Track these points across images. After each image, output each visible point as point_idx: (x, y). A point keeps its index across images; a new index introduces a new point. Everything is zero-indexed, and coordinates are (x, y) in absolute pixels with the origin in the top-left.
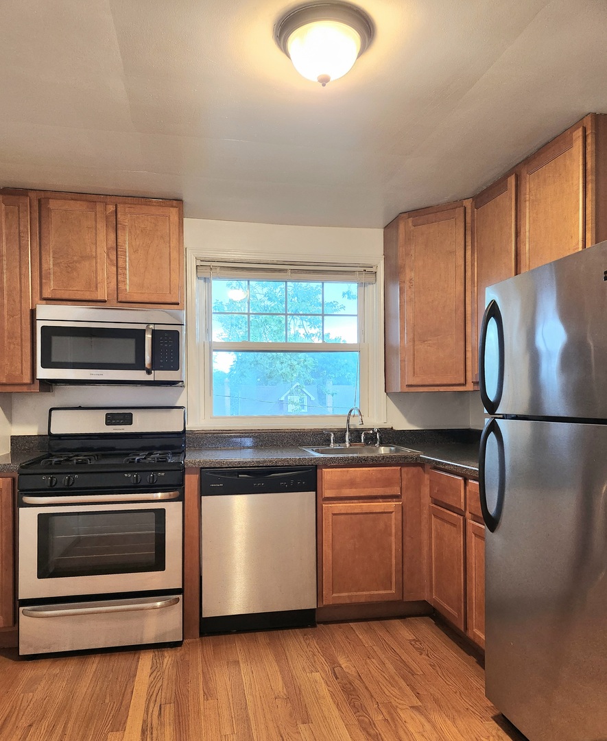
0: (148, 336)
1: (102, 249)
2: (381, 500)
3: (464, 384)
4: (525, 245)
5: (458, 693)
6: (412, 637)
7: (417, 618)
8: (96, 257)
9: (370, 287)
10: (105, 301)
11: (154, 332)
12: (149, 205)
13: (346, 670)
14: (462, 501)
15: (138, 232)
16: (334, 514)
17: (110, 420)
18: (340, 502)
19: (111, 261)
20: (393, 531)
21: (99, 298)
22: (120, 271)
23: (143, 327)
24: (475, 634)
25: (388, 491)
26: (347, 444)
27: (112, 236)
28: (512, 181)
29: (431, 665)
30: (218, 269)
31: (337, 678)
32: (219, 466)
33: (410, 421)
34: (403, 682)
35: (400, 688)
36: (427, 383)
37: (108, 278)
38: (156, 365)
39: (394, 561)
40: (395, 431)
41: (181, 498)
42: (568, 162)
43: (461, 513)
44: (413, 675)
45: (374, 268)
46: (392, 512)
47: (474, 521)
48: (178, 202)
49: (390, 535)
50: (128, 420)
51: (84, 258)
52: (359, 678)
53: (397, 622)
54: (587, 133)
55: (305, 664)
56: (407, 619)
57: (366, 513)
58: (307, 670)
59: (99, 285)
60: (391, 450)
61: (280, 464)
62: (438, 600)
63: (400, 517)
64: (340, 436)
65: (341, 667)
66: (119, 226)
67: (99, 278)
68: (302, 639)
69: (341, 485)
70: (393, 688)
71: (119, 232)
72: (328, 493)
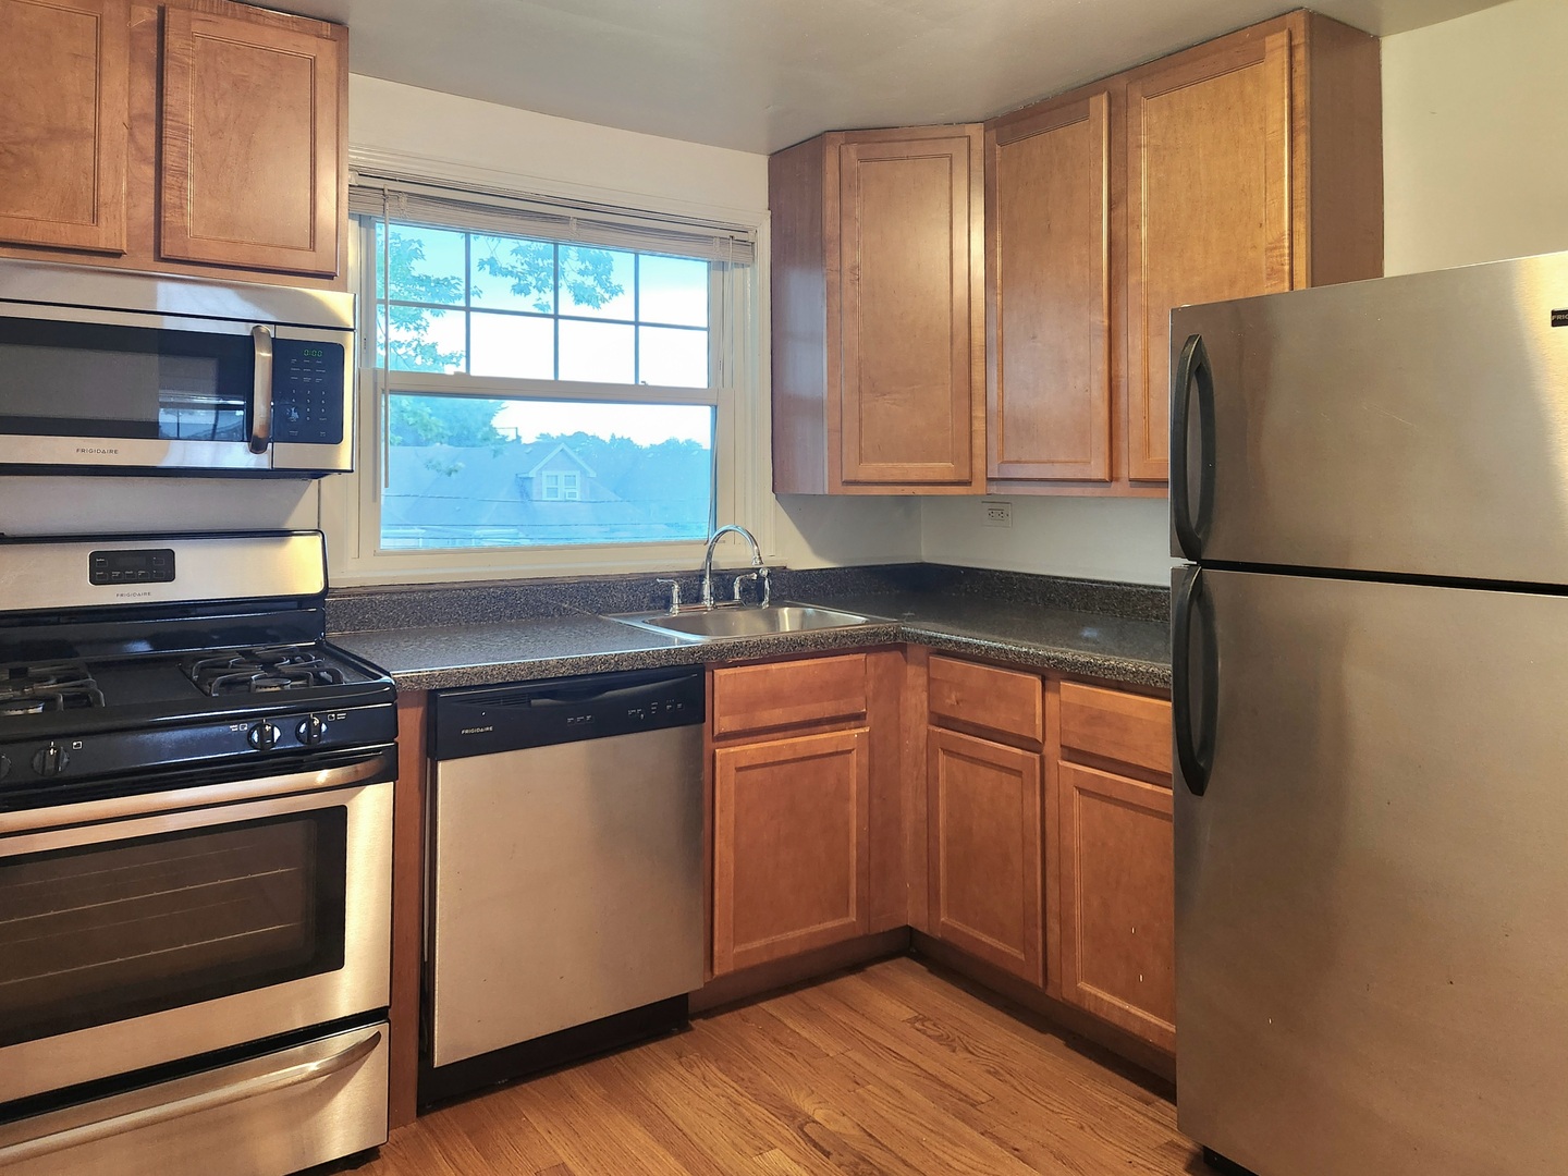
0: (263, 356)
1: (114, 118)
2: (827, 727)
3: (967, 483)
4: (1139, 227)
5: (1087, 1129)
6: (910, 1014)
7: (887, 964)
8: (96, 137)
9: (738, 272)
10: (117, 254)
11: (278, 345)
12: (256, 23)
13: (831, 1127)
14: (1039, 721)
15: (225, 85)
16: (739, 769)
17: (103, 571)
18: (747, 740)
19: (139, 149)
20: (854, 788)
21: (102, 245)
22: (168, 179)
23: (243, 330)
24: (1082, 994)
25: (845, 708)
26: (708, 603)
27: (147, 87)
28: (1100, 104)
29: (989, 1072)
30: (404, 199)
31: (828, 1155)
32: (480, 682)
33: (818, 551)
34: (968, 1129)
35: (972, 1145)
36: (890, 479)
37: (129, 194)
38: (282, 430)
39: (854, 853)
40: (791, 572)
41: (387, 774)
42: (1249, 88)
43: (1032, 745)
44: (973, 1105)
45: (751, 234)
46: (850, 751)
47: (1069, 761)
48: (337, 27)
49: (848, 799)
50: (161, 568)
51: (55, 134)
52: (873, 1142)
53: (851, 983)
54: (1295, 42)
55: (732, 1135)
56: (869, 969)
57: (803, 759)
58: (749, 1150)
59: (103, 210)
60: (804, 615)
61: (624, 667)
62: (958, 925)
63: (865, 760)
64: (691, 586)
65: (814, 1121)
66: (169, 63)
67: (106, 192)
68: (682, 1071)
69: (752, 704)
70: (956, 1149)
71: (171, 80)
72: (724, 723)
